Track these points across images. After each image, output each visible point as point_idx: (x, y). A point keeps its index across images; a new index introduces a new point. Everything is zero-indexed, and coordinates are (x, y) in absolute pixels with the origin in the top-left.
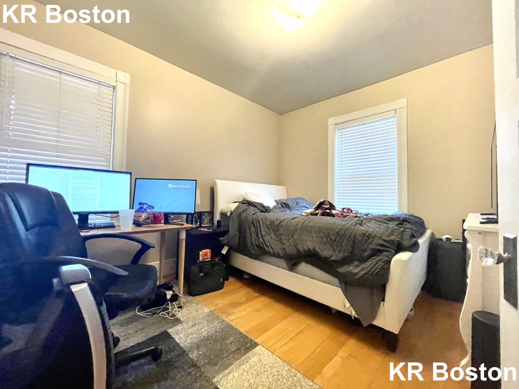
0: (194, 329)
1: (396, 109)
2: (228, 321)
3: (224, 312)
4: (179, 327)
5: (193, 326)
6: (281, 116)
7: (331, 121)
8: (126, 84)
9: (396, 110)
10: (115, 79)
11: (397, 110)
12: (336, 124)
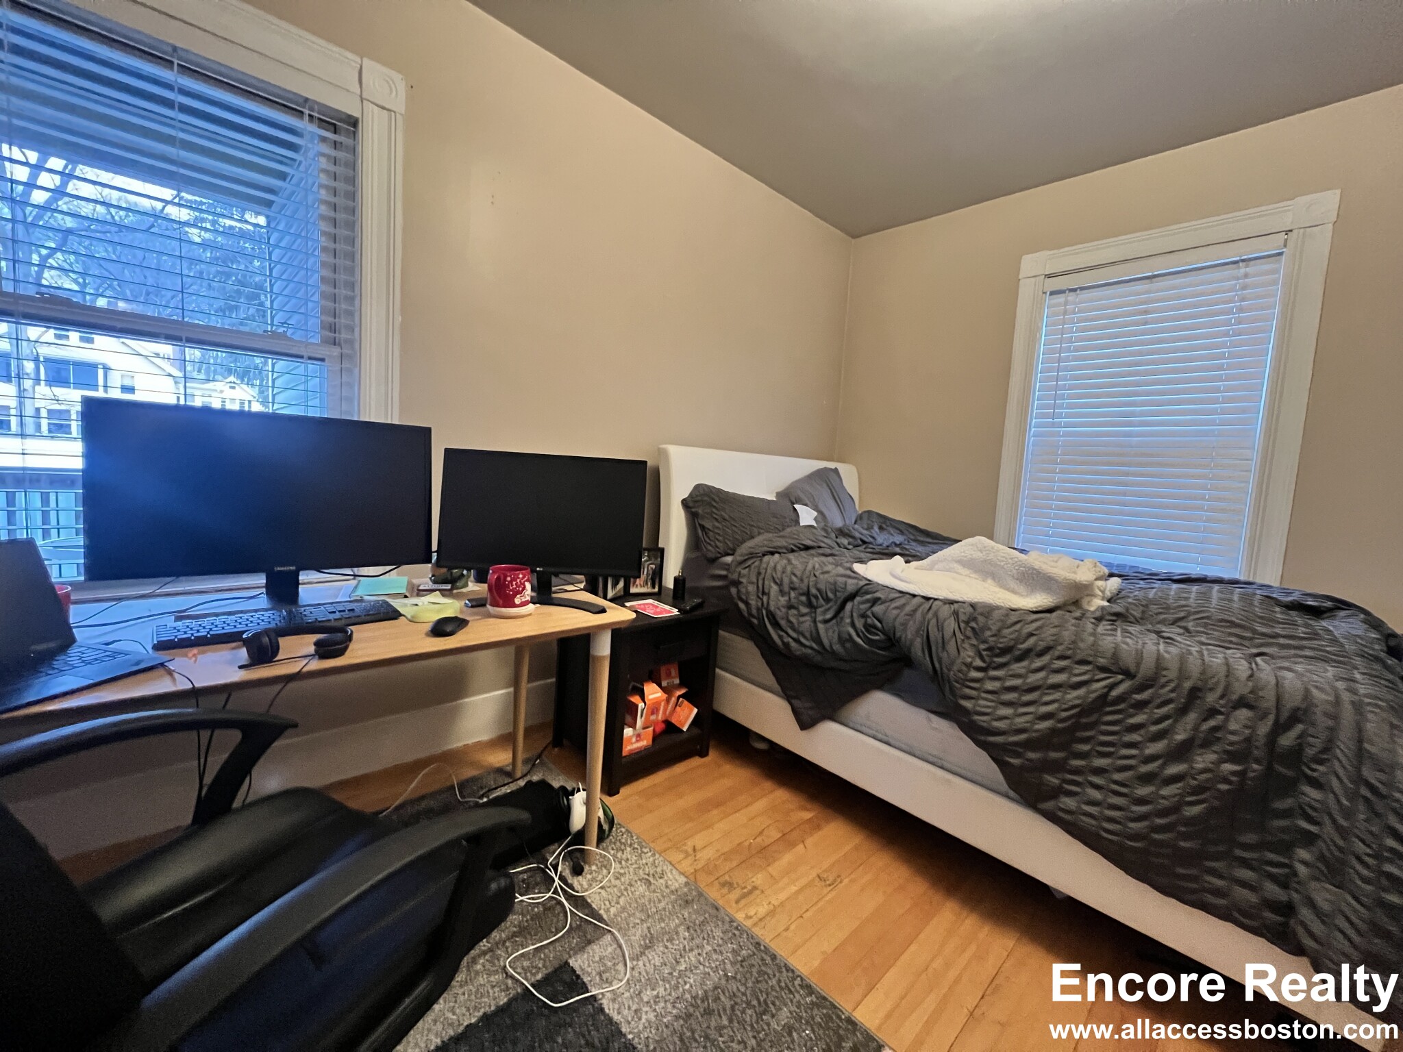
0: (655, 957)
1: (1291, 231)
2: (748, 923)
3: (723, 885)
4: (602, 949)
5: (647, 947)
6: (853, 241)
7: (1032, 264)
8: (395, 112)
9: (1288, 232)
10: (358, 91)
11: (1295, 232)
12: (1049, 276)
